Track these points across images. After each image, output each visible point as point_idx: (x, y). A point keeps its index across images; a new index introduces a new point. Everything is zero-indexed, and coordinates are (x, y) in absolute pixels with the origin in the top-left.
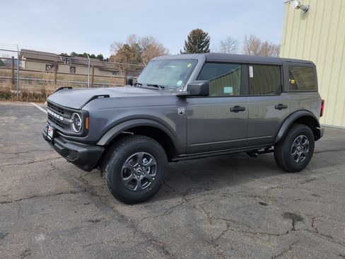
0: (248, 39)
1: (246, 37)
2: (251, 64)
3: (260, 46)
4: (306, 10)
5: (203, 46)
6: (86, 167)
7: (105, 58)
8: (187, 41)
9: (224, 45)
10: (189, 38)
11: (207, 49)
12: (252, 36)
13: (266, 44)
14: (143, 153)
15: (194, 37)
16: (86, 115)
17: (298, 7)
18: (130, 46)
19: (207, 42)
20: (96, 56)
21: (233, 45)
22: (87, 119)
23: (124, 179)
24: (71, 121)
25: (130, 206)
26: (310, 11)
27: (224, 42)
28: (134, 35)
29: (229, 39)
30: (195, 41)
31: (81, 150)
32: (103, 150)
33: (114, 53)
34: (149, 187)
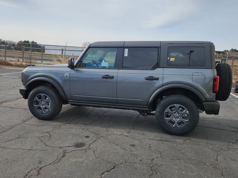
2: (126, 47)
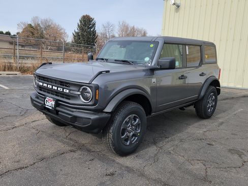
0: (121, 24)
1: (119, 23)
2: (187, 45)
3: (130, 29)
4: (178, 6)
5: (91, 28)
6: (96, 131)
7: (12, 34)
8: (79, 24)
9: (105, 27)
10: (81, 21)
11: (94, 30)
12: (123, 22)
13: (133, 28)
14: (134, 115)
15: (84, 21)
16: (97, 87)
17: (174, 4)
18: (33, 25)
19: (94, 25)
20: (4, 32)
21: (111, 28)
22: (97, 91)
23: (122, 137)
24: (79, 93)
25: (124, 157)
26: (182, 7)
27: (105, 25)
28: (37, 17)
29: (108, 24)
30: (85, 23)
31: (93, 117)
32: (110, 115)
33: (20, 31)
34: (136, 141)
